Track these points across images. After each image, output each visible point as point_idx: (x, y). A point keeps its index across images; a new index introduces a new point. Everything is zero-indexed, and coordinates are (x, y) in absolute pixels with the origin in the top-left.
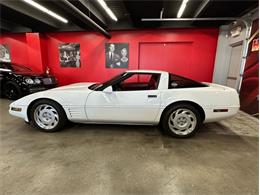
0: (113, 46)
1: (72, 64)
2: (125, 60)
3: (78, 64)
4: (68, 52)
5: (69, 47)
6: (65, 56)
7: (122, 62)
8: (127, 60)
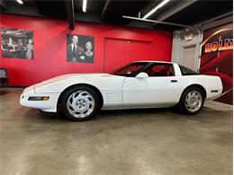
0: (76, 37)
1: (21, 54)
2: (90, 54)
3: (29, 55)
4: (15, 39)
5: (17, 33)
6: (10, 44)
7: (86, 56)
8: (92, 54)
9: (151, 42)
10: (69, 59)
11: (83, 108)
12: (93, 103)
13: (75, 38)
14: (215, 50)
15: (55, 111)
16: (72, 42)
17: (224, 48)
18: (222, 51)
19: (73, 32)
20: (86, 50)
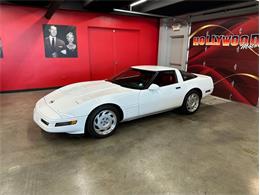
0: (55, 29)
2: (72, 47)
7: (68, 50)
8: (74, 47)
9: (138, 31)
10: (48, 55)
11: (107, 125)
12: (114, 119)
13: (53, 30)
14: (202, 44)
15: (83, 132)
16: (49, 34)
17: (211, 44)
18: (209, 46)
19: (50, 22)
20: (67, 43)
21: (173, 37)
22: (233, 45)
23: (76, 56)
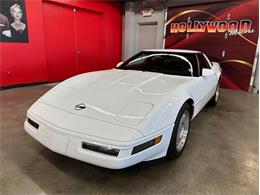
9: (101, 13)
14: (183, 31)
17: (193, 30)
20: (12, 20)
21: (141, 24)
22: (219, 31)
23: (27, 42)
